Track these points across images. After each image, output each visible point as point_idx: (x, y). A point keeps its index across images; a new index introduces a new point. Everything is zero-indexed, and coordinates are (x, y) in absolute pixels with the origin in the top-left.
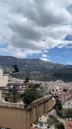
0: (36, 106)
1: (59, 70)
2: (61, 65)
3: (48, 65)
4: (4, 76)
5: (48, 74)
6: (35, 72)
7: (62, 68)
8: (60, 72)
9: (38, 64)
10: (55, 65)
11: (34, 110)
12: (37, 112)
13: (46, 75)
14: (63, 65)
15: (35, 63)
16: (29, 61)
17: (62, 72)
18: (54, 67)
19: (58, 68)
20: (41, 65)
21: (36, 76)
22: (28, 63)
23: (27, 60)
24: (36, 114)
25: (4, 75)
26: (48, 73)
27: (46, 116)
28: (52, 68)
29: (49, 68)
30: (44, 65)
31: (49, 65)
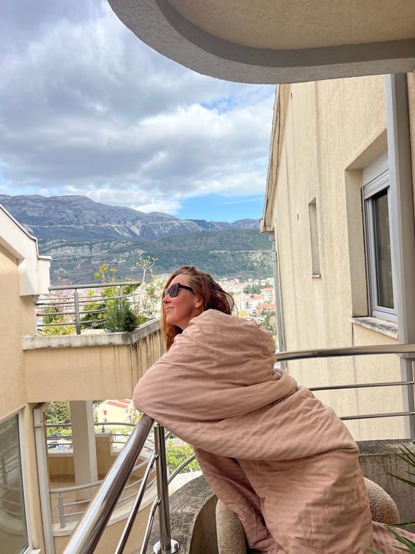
0: (145, 339)
1: (163, 239)
2: (169, 220)
3: (119, 223)
4: (40, 261)
5: (122, 255)
6: (68, 251)
7: (173, 230)
8: (167, 248)
9: (76, 216)
10: (147, 222)
11: (142, 347)
12: (149, 354)
13: (115, 260)
14: (176, 220)
15: (64, 215)
16: (40, 205)
17: (173, 247)
18: (144, 229)
19: (160, 233)
20: (92, 222)
21: (75, 265)
22: (36, 214)
23: (31, 203)
24: (148, 359)
25: (39, 259)
26: (124, 252)
27: (124, 407)
28: (137, 232)
29: (126, 235)
30: (105, 221)
31: (125, 222)
